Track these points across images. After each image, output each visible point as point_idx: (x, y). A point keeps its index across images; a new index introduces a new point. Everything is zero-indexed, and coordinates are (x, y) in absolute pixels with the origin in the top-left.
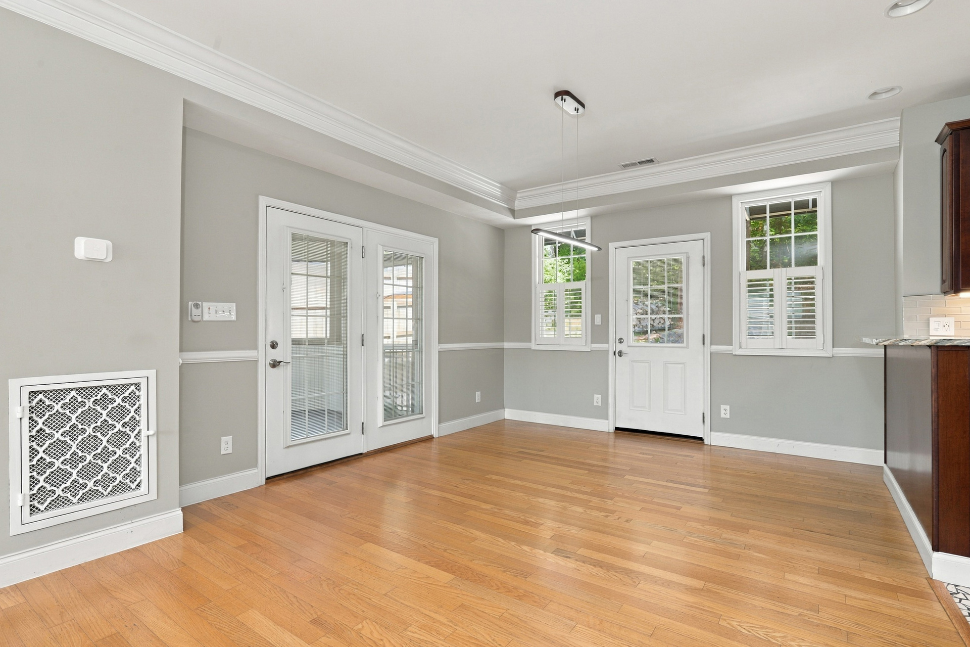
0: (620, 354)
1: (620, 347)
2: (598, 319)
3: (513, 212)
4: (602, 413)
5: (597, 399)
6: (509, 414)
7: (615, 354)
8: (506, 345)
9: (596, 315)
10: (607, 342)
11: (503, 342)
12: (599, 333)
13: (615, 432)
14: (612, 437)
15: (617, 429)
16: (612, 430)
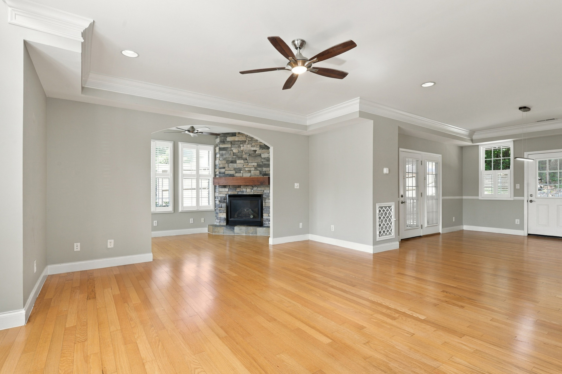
0: (531, 201)
1: (530, 198)
2: (518, 186)
3: (472, 141)
4: (521, 227)
5: (517, 221)
6: (466, 227)
7: (528, 202)
8: (464, 197)
9: (516, 185)
10: (523, 196)
11: (462, 196)
12: (519, 192)
13: (527, 236)
14: (526, 238)
15: (529, 234)
16: (526, 235)
